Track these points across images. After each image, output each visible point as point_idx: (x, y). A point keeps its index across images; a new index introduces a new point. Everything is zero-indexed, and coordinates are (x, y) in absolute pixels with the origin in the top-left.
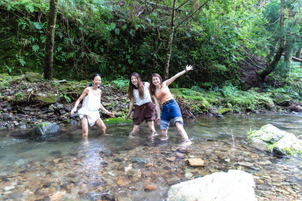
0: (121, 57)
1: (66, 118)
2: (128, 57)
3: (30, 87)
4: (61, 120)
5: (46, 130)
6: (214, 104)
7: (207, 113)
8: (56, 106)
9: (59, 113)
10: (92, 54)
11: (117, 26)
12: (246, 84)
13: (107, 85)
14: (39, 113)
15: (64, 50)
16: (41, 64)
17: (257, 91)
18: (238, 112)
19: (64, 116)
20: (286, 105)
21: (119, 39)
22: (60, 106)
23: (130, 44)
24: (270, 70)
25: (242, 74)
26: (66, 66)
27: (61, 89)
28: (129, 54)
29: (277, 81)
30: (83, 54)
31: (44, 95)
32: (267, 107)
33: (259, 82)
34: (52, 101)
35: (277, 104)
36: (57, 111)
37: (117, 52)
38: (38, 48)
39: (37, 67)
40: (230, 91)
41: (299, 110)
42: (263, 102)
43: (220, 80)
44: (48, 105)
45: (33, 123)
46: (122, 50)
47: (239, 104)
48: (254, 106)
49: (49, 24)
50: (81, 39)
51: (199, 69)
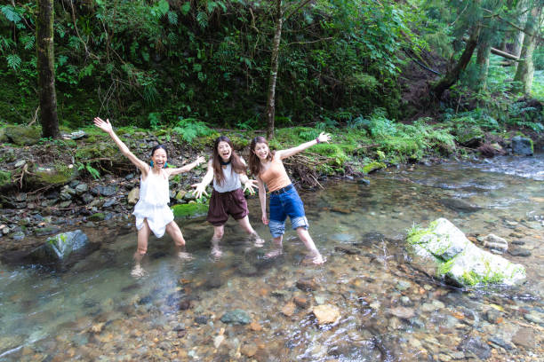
0: (184, 68)
1: (95, 209)
2: (197, 67)
3: (20, 158)
4: (87, 214)
5: (64, 247)
6: (355, 154)
7: (342, 174)
8: (74, 188)
9: (81, 199)
10: (128, 68)
11: (170, 6)
12: (410, 107)
13: (163, 137)
14: (44, 204)
15: (73, 60)
16: (29, 92)
17: (429, 123)
18: (395, 166)
19: (92, 207)
20: (474, 144)
21: (176, 32)
22: (82, 187)
23: (199, 41)
24: (452, 81)
25: (403, 87)
27: (78, 155)
28: (198, 61)
29: (463, 97)
30: (110, 67)
31: (48, 170)
32: (442, 150)
33: (431, 101)
34: (66, 180)
35: (461, 145)
36: (77, 198)
37: (176, 59)
38: (19, 60)
39: (23, 99)
40: (384, 127)
41: (495, 152)
42: (438, 143)
43: (370, 102)
44: (58, 188)
45: (35, 225)
46: (185, 54)
47: (396, 151)
48: (421, 151)
49: (40, 35)
50: (102, 37)
51: (328, 83)
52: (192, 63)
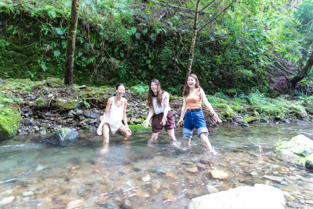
0: (142, 62)
1: (85, 124)
2: (149, 62)
3: (51, 93)
4: (80, 126)
5: (65, 135)
6: (239, 112)
7: (231, 122)
8: (76, 112)
9: (79, 118)
10: (112, 60)
11: (137, 31)
12: (275, 91)
13: (127, 91)
14: (59, 118)
15: (85, 55)
16: (62, 70)
17: (288, 99)
18: (266, 121)
19: (84, 122)
21: (139, 43)
22: (80, 111)
23: (151, 48)
24: (302, 76)
25: (270, 80)
26: (87, 72)
27: (80, 95)
28: (150, 59)
29: (310, 87)
30: (103, 59)
31: (64, 100)
32: (299, 116)
33: (289, 88)
34: (72, 107)
35: (310, 113)
36: (76, 117)
37: (137, 57)
38: (59, 53)
39: (58, 73)
40: (257, 98)
42: (294, 110)
43: (246, 86)
44: (67, 111)
45: (52, 129)
46: (143, 55)
47: (266, 112)
48: (283, 114)
49: (70, 29)
50: (101, 44)
51: (223, 74)
52: (146, 60)
